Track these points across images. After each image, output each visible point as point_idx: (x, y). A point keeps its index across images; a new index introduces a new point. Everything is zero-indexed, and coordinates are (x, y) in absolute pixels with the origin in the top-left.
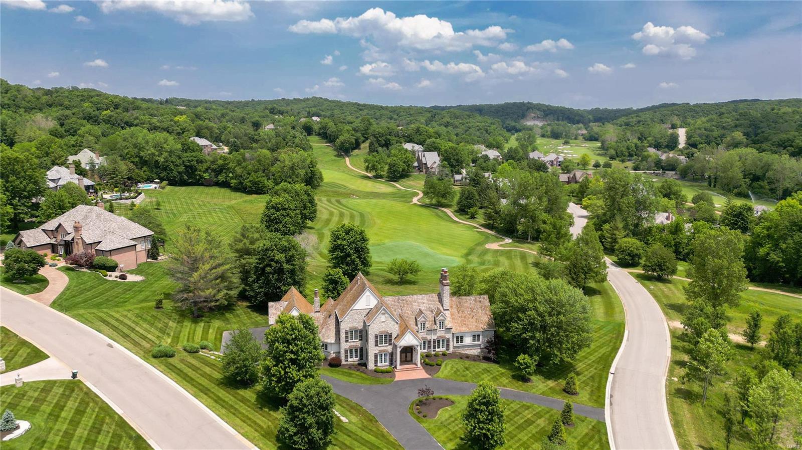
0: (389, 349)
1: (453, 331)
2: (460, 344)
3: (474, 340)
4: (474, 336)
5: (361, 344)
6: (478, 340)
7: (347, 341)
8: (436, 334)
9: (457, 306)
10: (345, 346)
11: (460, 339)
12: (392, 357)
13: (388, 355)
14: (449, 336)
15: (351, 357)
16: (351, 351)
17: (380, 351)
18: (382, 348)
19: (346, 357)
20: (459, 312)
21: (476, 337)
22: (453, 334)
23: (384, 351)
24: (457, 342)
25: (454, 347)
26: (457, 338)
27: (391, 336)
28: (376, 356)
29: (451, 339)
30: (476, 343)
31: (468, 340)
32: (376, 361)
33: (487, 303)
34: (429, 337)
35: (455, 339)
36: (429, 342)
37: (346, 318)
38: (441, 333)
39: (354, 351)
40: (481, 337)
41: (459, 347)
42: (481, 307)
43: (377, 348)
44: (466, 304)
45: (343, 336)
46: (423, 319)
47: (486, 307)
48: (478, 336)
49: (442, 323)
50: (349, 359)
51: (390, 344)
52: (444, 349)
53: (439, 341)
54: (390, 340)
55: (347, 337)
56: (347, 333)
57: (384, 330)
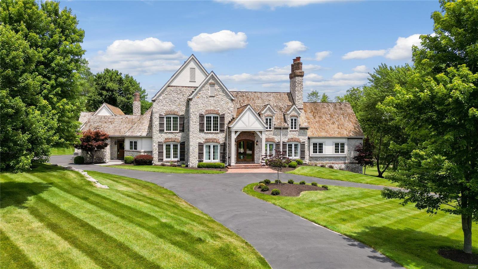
0: (221, 137)
1: (309, 133)
2: (318, 154)
3: (337, 151)
4: (337, 145)
5: (182, 137)
6: (343, 151)
7: (161, 131)
8: (286, 135)
9: (312, 111)
10: (159, 137)
11: (318, 147)
12: (225, 150)
13: (219, 148)
14: (303, 139)
15: (168, 156)
16: (168, 146)
17: (207, 141)
18: (210, 136)
19: (160, 153)
20: (315, 117)
21: (339, 147)
22: (309, 138)
23: (213, 141)
24: (315, 151)
25: (311, 158)
26: (315, 145)
27: (223, 118)
28: (201, 146)
29: (306, 145)
30: (340, 154)
31: (329, 150)
32: (201, 154)
33: (350, 111)
34: (277, 139)
35: (312, 147)
36: (278, 144)
37: (161, 98)
38: (292, 134)
39: (172, 147)
40: (346, 147)
41: (316, 158)
42: (343, 114)
43: (202, 135)
44: (323, 110)
45: (156, 122)
46: (269, 113)
47: (349, 114)
48: (343, 145)
49: (294, 122)
50: (165, 159)
51: (222, 131)
52: (298, 158)
53: (290, 146)
54: (222, 125)
55: (161, 125)
56: (161, 118)
57: (212, 108)
